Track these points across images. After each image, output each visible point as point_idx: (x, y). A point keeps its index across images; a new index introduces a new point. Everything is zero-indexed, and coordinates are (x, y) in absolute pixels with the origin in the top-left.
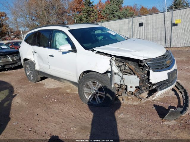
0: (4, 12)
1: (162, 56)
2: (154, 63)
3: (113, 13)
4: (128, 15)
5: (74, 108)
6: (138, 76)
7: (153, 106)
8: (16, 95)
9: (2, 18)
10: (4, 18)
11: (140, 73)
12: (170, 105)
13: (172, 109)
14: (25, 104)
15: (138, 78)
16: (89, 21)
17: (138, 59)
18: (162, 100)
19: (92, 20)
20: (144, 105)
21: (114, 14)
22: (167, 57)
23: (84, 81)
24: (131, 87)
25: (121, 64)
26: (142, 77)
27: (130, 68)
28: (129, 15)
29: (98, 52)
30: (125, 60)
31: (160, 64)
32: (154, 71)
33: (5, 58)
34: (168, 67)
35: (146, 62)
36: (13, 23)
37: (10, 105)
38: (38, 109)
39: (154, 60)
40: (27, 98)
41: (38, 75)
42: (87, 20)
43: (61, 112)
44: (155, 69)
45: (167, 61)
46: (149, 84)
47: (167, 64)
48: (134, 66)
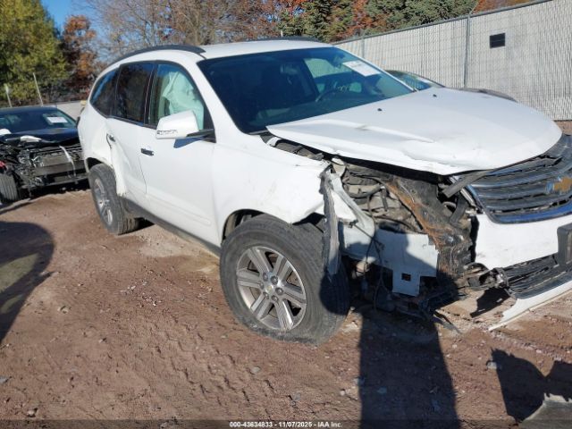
0: (82, 17)
1: (540, 157)
2: (500, 188)
3: (404, 7)
4: (455, 11)
5: (202, 338)
6: (431, 238)
7: (491, 358)
8: (48, 275)
9: (77, 34)
10: (83, 32)
11: (439, 227)
12: (559, 359)
13: (555, 394)
14: (59, 309)
15: (430, 244)
16: (325, 33)
17: (430, 170)
18: (530, 330)
19: (333, 32)
20: (455, 346)
21: (408, 9)
22: (561, 164)
23: (235, 245)
24: (406, 277)
25: (369, 189)
26: (448, 244)
27: (406, 204)
28: (460, 8)
29: (283, 143)
30: (381, 173)
31: (524, 194)
32: (496, 219)
33: (55, 154)
34: (563, 202)
35: (463, 184)
36: (110, 49)
37: (16, 309)
38: (89, 333)
39: (500, 175)
40: (75, 289)
41: (126, 212)
42: (318, 31)
43: (154, 350)
44: (504, 211)
45: (560, 180)
46: (477, 270)
47: (557, 193)
48: (421, 195)
